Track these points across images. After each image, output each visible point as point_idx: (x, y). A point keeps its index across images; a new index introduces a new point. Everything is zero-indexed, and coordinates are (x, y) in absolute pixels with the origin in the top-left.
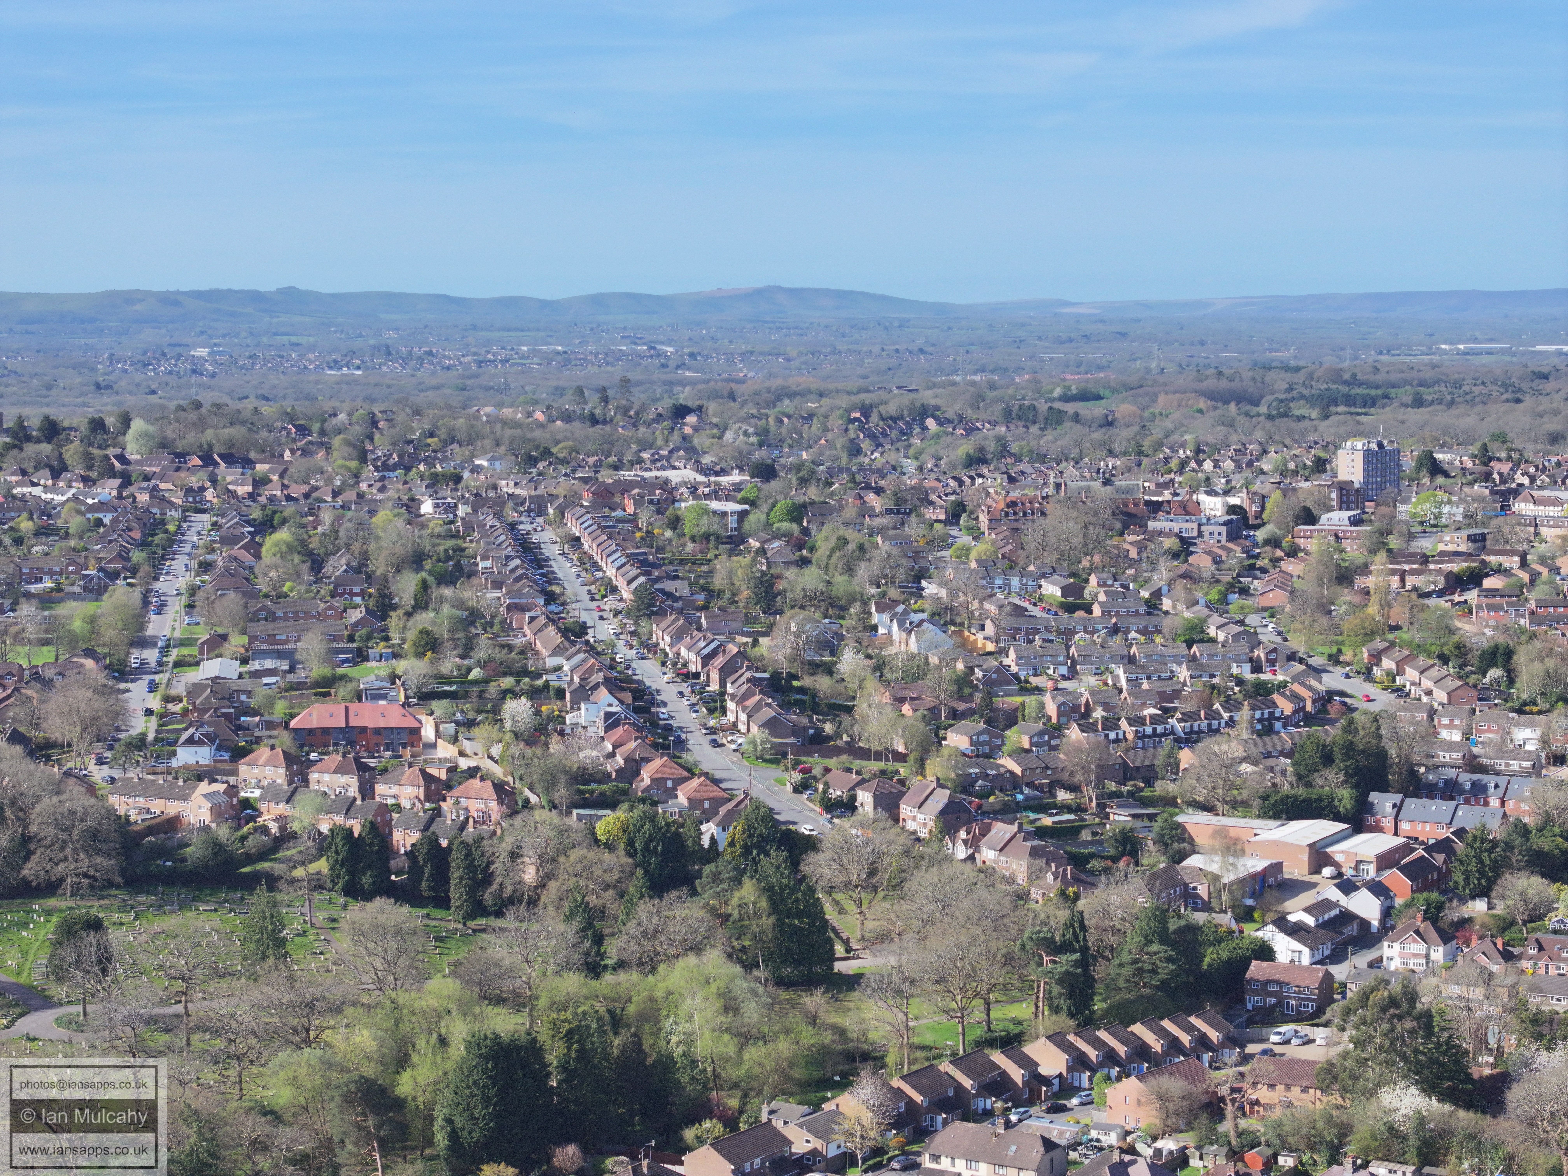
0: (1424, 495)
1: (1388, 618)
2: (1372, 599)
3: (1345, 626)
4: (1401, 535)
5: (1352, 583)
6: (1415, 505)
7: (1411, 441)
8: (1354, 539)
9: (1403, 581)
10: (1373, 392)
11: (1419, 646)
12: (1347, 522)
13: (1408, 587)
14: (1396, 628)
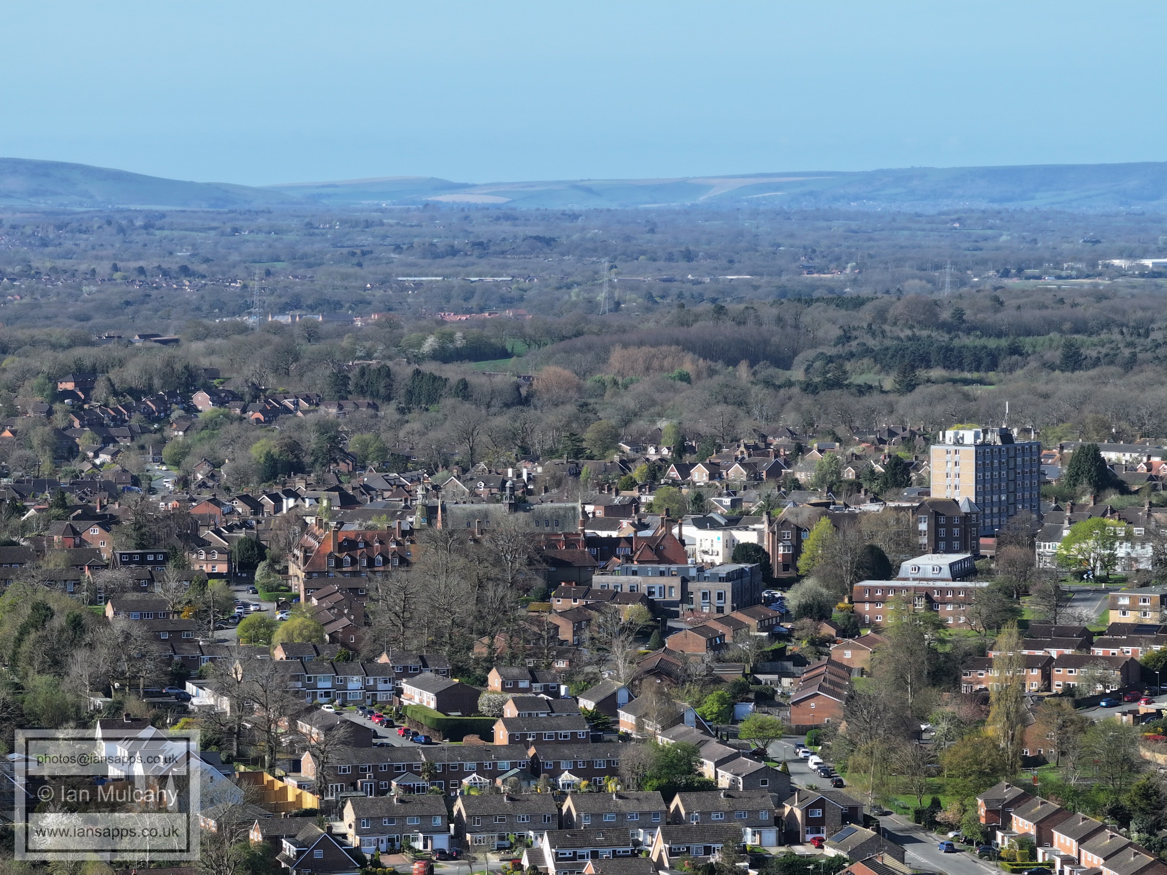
0: (1082, 525)
1: (1023, 743)
2: (994, 710)
3: (946, 759)
4: (1044, 595)
5: (956, 683)
6: (1068, 543)
7: (1059, 430)
8: (959, 603)
9: (1047, 677)
10: (992, 343)
11: (1076, 793)
12: (946, 573)
13: (1056, 688)
14: (1037, 761)
